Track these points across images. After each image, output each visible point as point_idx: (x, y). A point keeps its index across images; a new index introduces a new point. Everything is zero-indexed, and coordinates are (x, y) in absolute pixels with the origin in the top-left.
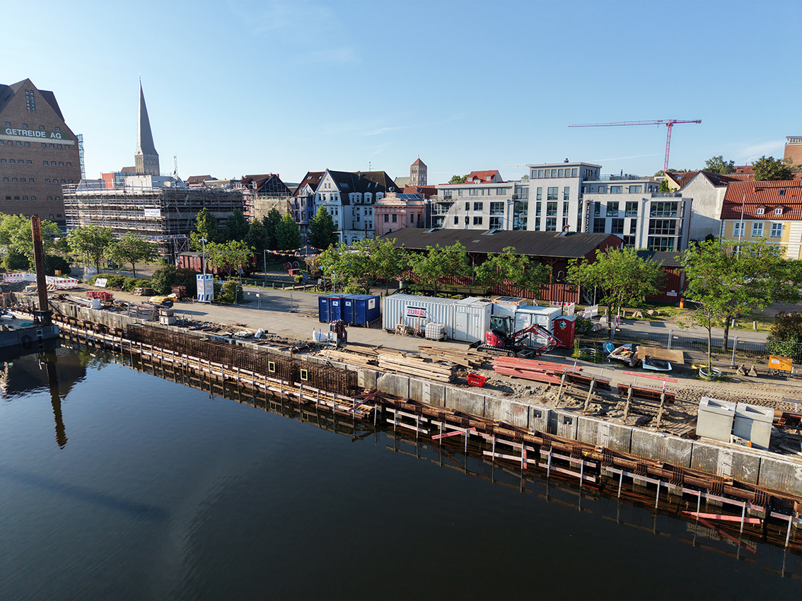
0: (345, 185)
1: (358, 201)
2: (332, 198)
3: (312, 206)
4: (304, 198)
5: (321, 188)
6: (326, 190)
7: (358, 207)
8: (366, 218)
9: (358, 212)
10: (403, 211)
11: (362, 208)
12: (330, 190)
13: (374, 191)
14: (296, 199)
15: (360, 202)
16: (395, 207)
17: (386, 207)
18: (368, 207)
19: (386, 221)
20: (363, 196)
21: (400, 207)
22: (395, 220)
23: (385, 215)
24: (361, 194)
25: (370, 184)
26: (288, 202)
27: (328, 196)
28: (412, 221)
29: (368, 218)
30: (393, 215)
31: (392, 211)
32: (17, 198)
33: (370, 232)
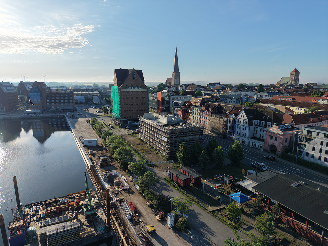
0: (251, 116)
1: (257, 124)
2: (244, 122)
3: (234, 124)
4: (231, 120)
5: (239, 117)
6: (241, 118)
7: (257, 127)
8: (260, 133)
9: (257, 129)
10: (281, 136)
11: (259, 128)
12: (243, 118)
13: (266, 120)
14: (227, 119)
15: (258, 124)
16: (277, 134)
17: (272, 133)
18: (262, 128)
19: (271, 139)
20: (260, 122)
21: (280, 135)
22: (276, 139)
23: (271, 136)
24: (259, 121)
25: (264, 116)
26: (224, 120)
27: (242, 121)
28: (286, 141)
29: (262, 133)
30: (275, 137)
31: (275, 135)
32: (127, 111)
33: (262, 143)
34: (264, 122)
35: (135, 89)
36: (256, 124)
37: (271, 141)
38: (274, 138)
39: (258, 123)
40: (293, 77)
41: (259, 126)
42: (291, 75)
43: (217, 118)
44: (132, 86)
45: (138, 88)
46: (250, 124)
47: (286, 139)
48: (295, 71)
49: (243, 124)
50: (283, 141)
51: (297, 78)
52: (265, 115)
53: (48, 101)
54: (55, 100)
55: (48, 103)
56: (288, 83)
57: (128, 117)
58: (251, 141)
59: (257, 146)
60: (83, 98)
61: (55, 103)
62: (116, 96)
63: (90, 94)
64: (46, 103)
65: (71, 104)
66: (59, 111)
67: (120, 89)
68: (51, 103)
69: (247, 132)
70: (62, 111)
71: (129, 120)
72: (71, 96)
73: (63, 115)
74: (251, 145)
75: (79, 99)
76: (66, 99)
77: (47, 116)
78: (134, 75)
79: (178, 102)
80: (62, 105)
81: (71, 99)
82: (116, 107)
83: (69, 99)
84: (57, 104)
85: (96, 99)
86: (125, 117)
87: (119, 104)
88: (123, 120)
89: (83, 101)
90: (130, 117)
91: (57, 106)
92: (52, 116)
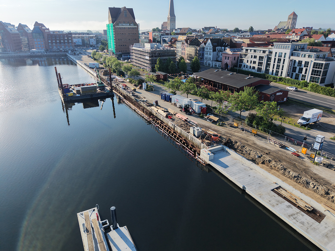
0: (216, 44)
2: (210, 49)
3: (204, 51)
4: (201, 48)
5: (207, 45)
7: (219, 52)
8: (221, 56)
9: (219, 54)
10: (231, 56)
12: (209, 46)
13: (225, 46)
14: (199, 48)
16: (229, 54)
17: (226, 54)
23: (226, 56)
24: (221, 47)
26: (197, 49)
32: (121, 45)
33: (220, 63)
34: (224, 48)
35: (127, 26)
36: (219, 50)
37: (225, 60)
38: (227, 58)
39: (220, 49)
40: (291, 21)
41: (221, 51)
42: (289, 19)
43: (193, 48)
44: (124, 23)
45: (130, 25)
46: (214, 50)
47: (235, 58)
48: (293, 14)
49: (209, 51)
50: (232, 59)
51: (294, 22)
52: (225, 43)
53: (49, 41)
54: (56, 40)
55: (50, 43)
56: (285, 27)
57: (122, 51)
58: (214, 63)
59: (217, 67)
60: (80, 41)
61: (56, 43)
62: (111, 33)
63: (86, 37)
64: (48, 44)
65: (70, 44)
66: (61, 51)
67: (114, 26)
68: (52, 43)
69: (211, 56)
70: (63, 51)
71: (123, 53)
72: (70, 37)
73: (66, 54)
74: (214, 66)
75: (76, 42)
76: (66, 40)
77: (51, 54)
78: (125, 12)
79: (166, 39)
80: (63, 45)
81: (70, 40)
82: (112, 43)
83: (68, 40)
84: (58, 44)
85: (93, 42)
86: (120, 51)
87: (114, 40)
88: (118, 53)
89: (81, 44)
90: (124, 51)
91: (58, 46)
92: (56, 54)
